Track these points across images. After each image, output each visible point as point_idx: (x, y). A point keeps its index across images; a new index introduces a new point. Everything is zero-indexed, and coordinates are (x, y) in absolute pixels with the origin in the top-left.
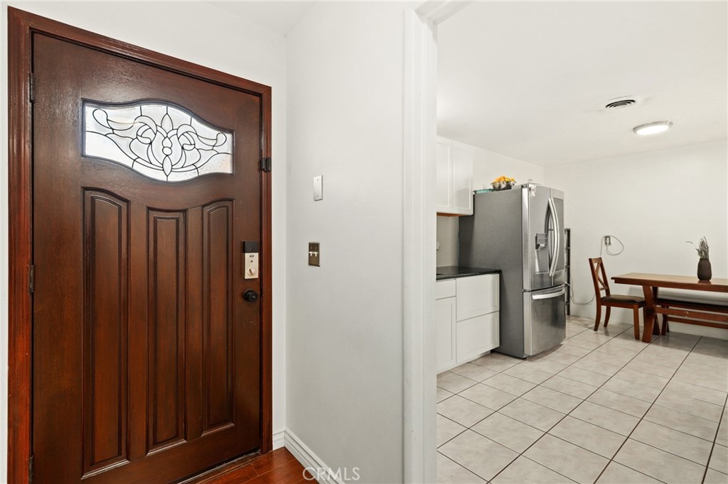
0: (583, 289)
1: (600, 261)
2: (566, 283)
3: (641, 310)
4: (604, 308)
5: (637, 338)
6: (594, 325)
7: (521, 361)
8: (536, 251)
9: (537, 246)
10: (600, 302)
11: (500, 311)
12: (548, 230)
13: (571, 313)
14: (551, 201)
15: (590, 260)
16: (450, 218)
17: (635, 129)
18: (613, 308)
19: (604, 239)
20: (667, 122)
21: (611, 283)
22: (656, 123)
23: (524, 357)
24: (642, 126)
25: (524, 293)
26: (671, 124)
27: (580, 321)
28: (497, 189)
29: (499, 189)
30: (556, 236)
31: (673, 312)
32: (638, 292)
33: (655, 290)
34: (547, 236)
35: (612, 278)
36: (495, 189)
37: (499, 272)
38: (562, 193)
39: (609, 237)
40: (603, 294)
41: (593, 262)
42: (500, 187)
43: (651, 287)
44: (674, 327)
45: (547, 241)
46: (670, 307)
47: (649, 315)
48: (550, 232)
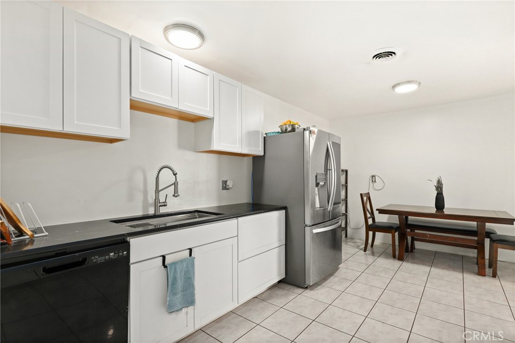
0: (356, 217)
1: (368, 195)
2: (345, 212)
3: (397, 234)
4: (371, 233)
5: (394, 257)
6: (364, 246)
7: (303, 290)
8: (316, 189)
9: (317, 185)
10: (369, 228)
11: (286, 245)
12: (327, 170)
13: (348, 236)
14: (330, 144)
15: (361, 194)
16: (245, 158)
17: (394, 87)
18: (377, 233)
19: (371, 178)
20: (417, 81)
21: (376, 213)
22: (409, 82)
23: (306, 286)
24: (398, 84)
25: (306, 228)
26: (420, 83)
27: (354, 243)
28: (284, 131)
29: (286, 131)
30: (333, 175)
31: (418, 234)
32: (395, 220)
33: (407, 218)
34: (326, 174)
35: (377, 210)
36: (282, 132)
37: (285, 208)
38: (340, 138)
39: (375, 176)
40: (370, 221)
41: (363, 196)
42: (286, 130)
43: (404, 216)
44: (418, 245)
45: (326, 179)
46: (416, 231)
47: (402, 237)
48: (328, 171)
